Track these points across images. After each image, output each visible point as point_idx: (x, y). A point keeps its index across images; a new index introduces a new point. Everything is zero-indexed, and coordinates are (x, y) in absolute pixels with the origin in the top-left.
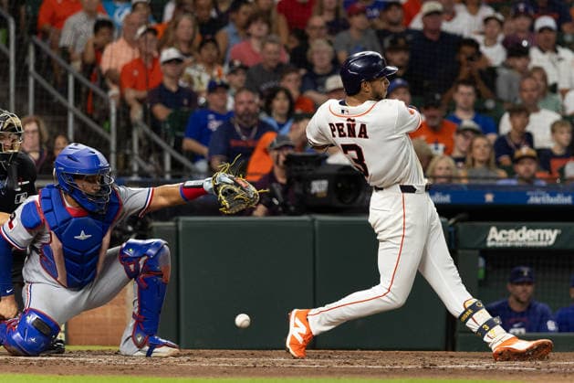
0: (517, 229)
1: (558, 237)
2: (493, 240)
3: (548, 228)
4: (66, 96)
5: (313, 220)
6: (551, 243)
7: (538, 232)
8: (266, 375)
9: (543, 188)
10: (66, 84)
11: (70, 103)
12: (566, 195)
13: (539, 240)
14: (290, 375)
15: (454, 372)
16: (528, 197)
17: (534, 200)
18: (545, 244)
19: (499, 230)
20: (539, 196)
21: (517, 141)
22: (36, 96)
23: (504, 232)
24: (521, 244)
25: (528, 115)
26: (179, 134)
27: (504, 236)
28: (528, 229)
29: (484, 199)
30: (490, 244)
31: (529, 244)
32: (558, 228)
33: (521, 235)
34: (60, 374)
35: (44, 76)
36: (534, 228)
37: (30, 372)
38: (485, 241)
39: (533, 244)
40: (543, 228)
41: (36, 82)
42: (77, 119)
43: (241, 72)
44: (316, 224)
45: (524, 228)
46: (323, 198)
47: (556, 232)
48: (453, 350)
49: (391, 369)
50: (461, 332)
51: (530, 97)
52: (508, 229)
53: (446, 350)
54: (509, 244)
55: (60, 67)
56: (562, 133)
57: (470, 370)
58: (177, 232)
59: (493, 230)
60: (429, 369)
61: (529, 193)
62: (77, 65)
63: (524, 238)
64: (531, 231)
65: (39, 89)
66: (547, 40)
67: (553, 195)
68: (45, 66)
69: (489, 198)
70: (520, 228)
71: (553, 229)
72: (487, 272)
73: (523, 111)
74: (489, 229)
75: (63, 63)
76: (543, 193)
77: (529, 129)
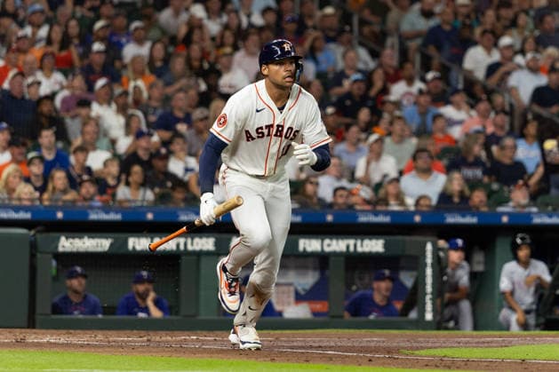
0: (80, 238)
1: (112, 245)
2: (63, 247)
3: (104, 237)
6: (106, 249)
7: (96, 240)
9: (99, 208)
13: (98, 246)
16: (89, 215)
17: (93, 216)
18: (102, 249)
19: (67, 238)
20: (97, 214)
23: (71, 240)
24: (84, 250)
27: (71, 243)
28: (89, 238)
30: (61, 249)
31: (90, 250)
32: (110, 237)
33: (84, 243)
36: (93, 238)
38: (57, 247)
39: (93, 249)
40: (100, 238)
45: (86, 238)
47: (110, 240)
48: (34, 327)
50: (41, 314)
52: (73, 238)
53: (28, 328)
54: (75, 250)
57: (51, 343)
59: (63, 239)
60: (21, 343)
61: (89, 212)
63: (86, 245)
64: (91, 240)
67: (107, 212)
69: (60, 215)
70: (83, 237)
71: (107, 238)
72: (58, 270)
73: (84, 149)
74: (58, 239)
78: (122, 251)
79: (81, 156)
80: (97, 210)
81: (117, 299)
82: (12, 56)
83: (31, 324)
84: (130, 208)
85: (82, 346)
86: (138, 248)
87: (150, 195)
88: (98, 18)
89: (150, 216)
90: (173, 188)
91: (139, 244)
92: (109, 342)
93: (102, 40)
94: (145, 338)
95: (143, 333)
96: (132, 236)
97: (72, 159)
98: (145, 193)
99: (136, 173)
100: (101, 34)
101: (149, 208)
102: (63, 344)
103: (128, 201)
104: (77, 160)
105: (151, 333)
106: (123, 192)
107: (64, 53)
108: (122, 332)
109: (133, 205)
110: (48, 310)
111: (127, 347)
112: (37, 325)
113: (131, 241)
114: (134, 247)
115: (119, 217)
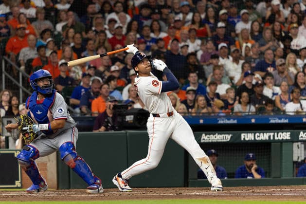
1: (231, 137)
2: (204, 139)
3: (227, 134)
4: (19, 82)
5: (126, 133)
6: (228, 140)
7: (222, 135)
8: (109, 199)
9: (224, 117)
10: (18, 76)
11: (21, 84)
12: (234, 120)
13: (223, 139)
14: (120, 199)
15: (190, 196)
16: (218, 121)
17: (221, 122)
18: (226, 141)
19: (206, 135)
20: (223, 120)
21: (212, 97)
22: (6, 82)
23: (208, 136)
24: (215, 141)
26: (68, 97)
27: (208, 137)
28: (218, 134)
29: (199, 122)
30: (202, 141)
31: (219, 141)
32: (231, 134)
33: (215, 137)
34: (22, 201)
35: (10, 74)
36: (221, 134)
37: (8, 200)
38: (200, 140)
39: (221, 141)
40: (225, 134)
41: (6, 76)
42: (23, 91)
43: (93, 69)
44: (128, 134)
45: (217, 134)
46: (131, 123)
47: (230, 135)
48: (187, 187)
49: (163, 196)
50: (191, 179)
51: (219, 77)
52: (210, 134)
53: (184, 187)
54: (210, 141)
55: (16, 69)
56: (231, 93)
57: (197, 195)
59: (204, 135)
60: (179, 196)
61: (218, 119)
62: (22, 68)
63: (217, 138)
64: (220, 135)
65: (7, 79)
66: (224, 52)
67: (229, 119)
68: (9, 69)
69: (201, 121)
70: (215, 134)
71: (229, 134)
74: (202, 135)
75: (17, 68)
76: (224, 119)
77: (217, 91)
78: (238, 141)
79: (213, 87)
80: (223, 118)
81: (235, 169)
82: (171, 31)
83: (186, 184)
84: (242, 116)
85: (214, 196)
86: (247, 139)
87: (253, 109)
88: (221, 9)
89: (253, 121)
90: (266, 104)
91: (248, 137)
92: (230, 193)
93: (224, 21)
94: (251, 191)
95: (250, 188)
96: (243, 133)
97: (208, 89)
98: (250, 107)
99: (244, 97)
100: (223, 17)
101: (253, 116)
102: (203, 195)
103: (240, 112)
104: (211, 90)
105: (254, 187)
106: (237, 107)
107: (202, 29)
108: (238, 188)
109: (243, 114)
110: (196, 176)
111: (240, 196)
112: (189, 185)
113: (243, 135)
114: (244, 139)
115: (235, 122)
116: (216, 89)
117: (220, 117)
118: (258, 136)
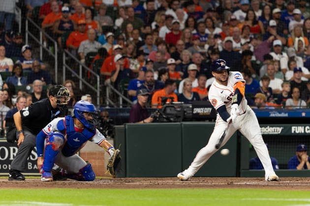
0: (265, 127)
1: (282, 130)
3: (278, 127)
4: (79, 74)
5: (181, 124)
6: (279, 133)
7: (274, 128)
8: (163, 187)
10: (79, 69)
11: (80, 77)
12: (285, 113)
13: (275, 131)
14: (173, 187)
15: (240, 186)
16: (270, 114)
17: (272, 115)
18: (277, 133)
20: (274, 113)
21: (266, 91)
22: (66, 74)
24: (267, 133)
25: (269, 80)
26: (126, 89)
28: (270, 127)
31: (270, 133)
32: (282, 126)
33: (267, 130)
34: (78, 188)
35: (70, 66)
36: (272, 127)
37: (66, 187)
39: (272, 133)
40: (276, 127)
41: (66, 69)
42: (83, 84)
43: (150, 63)
44: (183, 125)
45: (268, 127)
47: (281, 128)
48: (239, 177)
49: (215, 185)
50: (243, 169)
51: (271, 72)
53: (236, 177)
57: (247, 185)
58: (125, 129)
60: (230, 185)
61: (270, 112)
62: (83, 61)
63: (268, 131)
64: (271, 128)
65: (67, 72)
66: (278, 50)
67: (280, 113)
68: (71, 62)
70: (267, 127)
71: (280, 127)
73: (267, 79)
75: (77, 60)
76: (276, 112)
77: (270, 86)
78: (288, 134)
79: (266, 83)
80: (274, 112)
81: (286, 160)
82: (225, 28)
83: (238, 175)
84: (293, 110)
85: (264, 186)
86: (297, 132)
87: (304, 103)
89: (304, 114)
91: (298, 130)
92: (279, 184)
94: (300, 181)
95: (299, 178)
96: (294, 126)
97: (261, 84)
98: (301, 102)
100: (277, 16)
101: (303, 110)
102: (253, 185)
103: (291, 106)
105: (303, 178)
106: (289, 102)
108: (287, 178)
109: (294, 108)
111: (289, 186)
112: (241, 175)
113: (293, 128)
114: (295, 131)
115: (286, 115)
116: (268, 84)
117: (272, 110)
118: (308, 130)
